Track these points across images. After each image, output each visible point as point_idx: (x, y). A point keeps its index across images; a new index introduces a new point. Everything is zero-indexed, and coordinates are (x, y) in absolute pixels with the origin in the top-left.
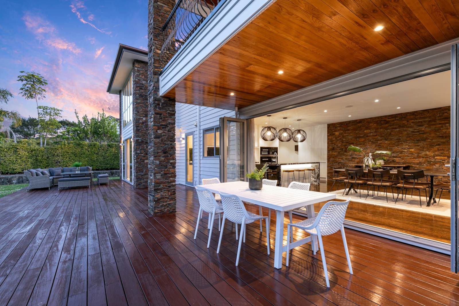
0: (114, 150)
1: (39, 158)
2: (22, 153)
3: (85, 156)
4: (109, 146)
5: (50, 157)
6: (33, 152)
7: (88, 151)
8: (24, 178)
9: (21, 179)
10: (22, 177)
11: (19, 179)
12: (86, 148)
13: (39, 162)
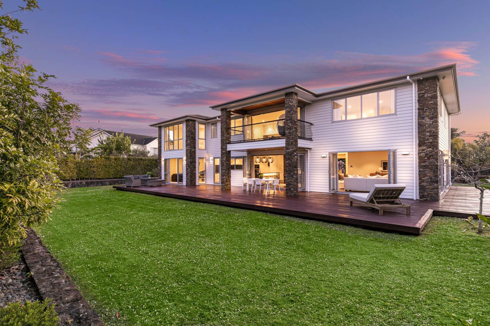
0: (132, 163)
1: (82, 169)
2: (71, 165)
3: (112, 167)
4: (129, 159)
5: (89, 168)
6: (78, 164)
7: (115, 164)
8: (76, 184)
9: (74, 185)
10: (74, 183)
11: (72, 184)
12: (113, 161)
13: (81, 172)
